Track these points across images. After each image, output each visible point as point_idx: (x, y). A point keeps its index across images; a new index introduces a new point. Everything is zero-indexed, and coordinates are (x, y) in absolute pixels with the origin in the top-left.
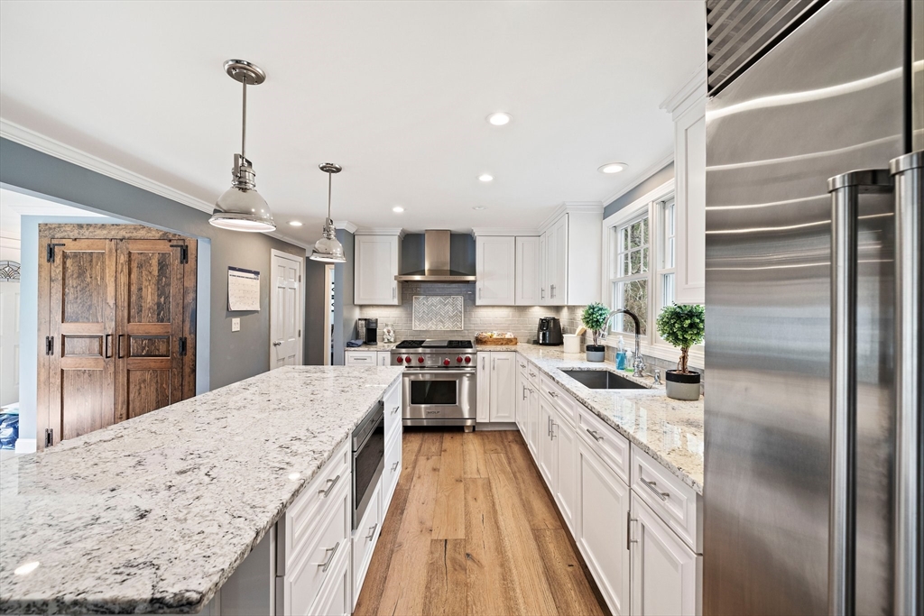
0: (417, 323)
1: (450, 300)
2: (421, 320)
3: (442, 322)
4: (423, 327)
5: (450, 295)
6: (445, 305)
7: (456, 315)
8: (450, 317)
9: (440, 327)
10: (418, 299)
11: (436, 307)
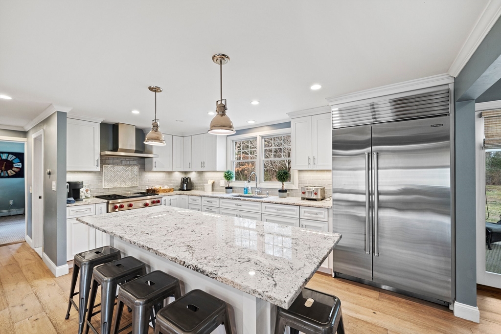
0: (106, 184)
1: (130, 168)
2: (110, 181)
3: (124, 182)
4: (111, 186)
5: (130, 165)
6: (126, 171)
7: (133, 177)
8: (130, 179)
9: (123, 185)
10: (107, 167)
11: (120, 172)
